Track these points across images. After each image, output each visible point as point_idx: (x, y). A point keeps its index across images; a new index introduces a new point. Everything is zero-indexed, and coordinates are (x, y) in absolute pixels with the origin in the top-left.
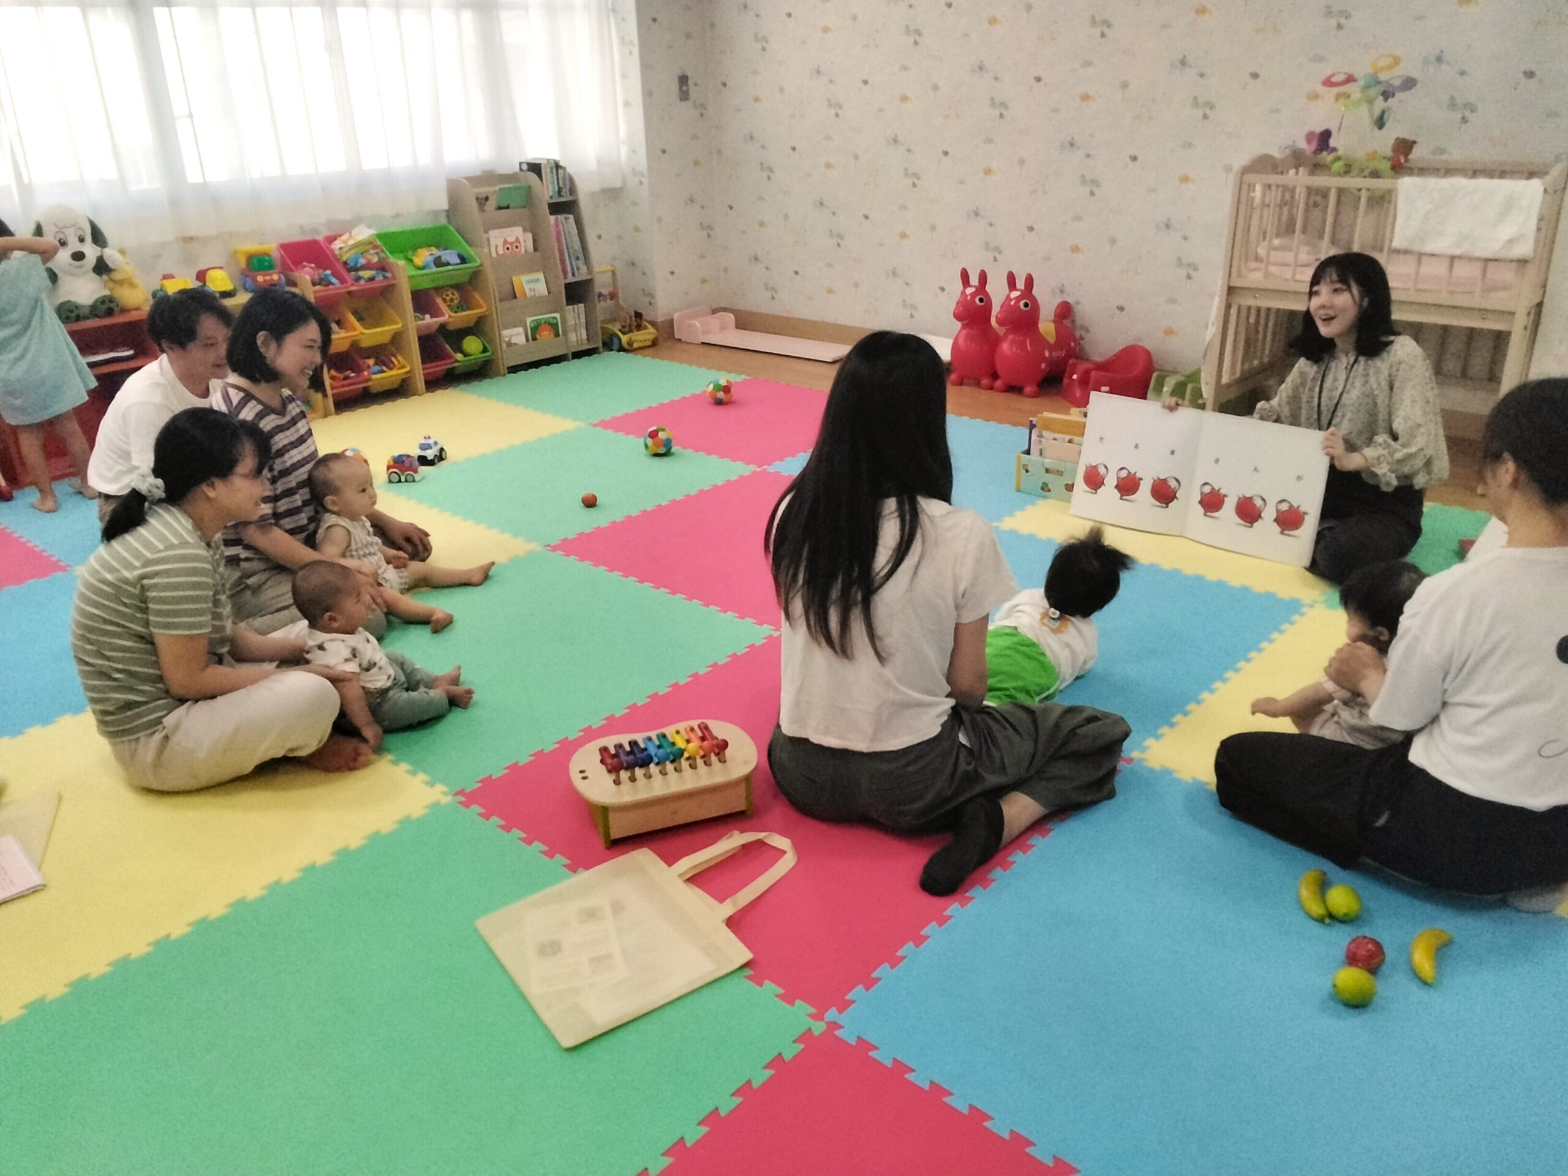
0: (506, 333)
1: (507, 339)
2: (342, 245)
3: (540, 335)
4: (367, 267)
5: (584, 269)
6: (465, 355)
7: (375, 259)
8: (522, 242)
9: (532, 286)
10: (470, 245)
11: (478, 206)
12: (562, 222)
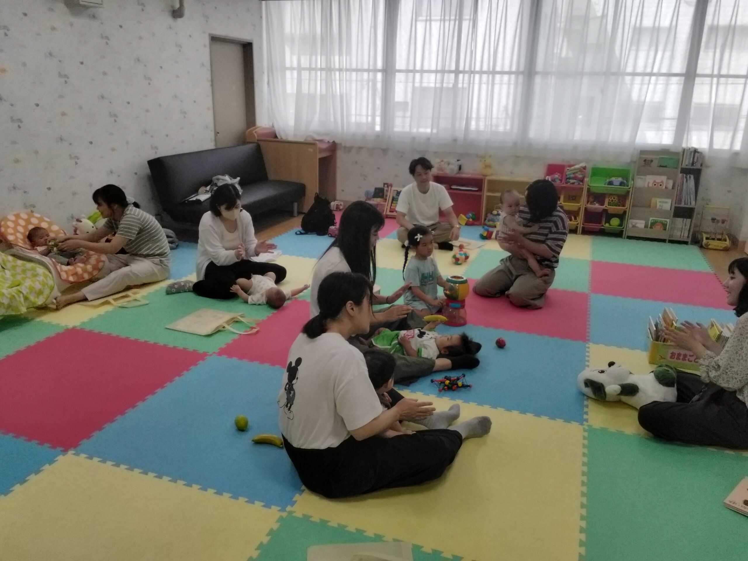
0: (634, 221)
1: (633, 224)
3: (655, 227)
4: (575, 178)
6: (610, 225)
7: (580, 176)
8: (665, 183)
9: (661, 204)
11: (645, 164)
12: (686, 178)
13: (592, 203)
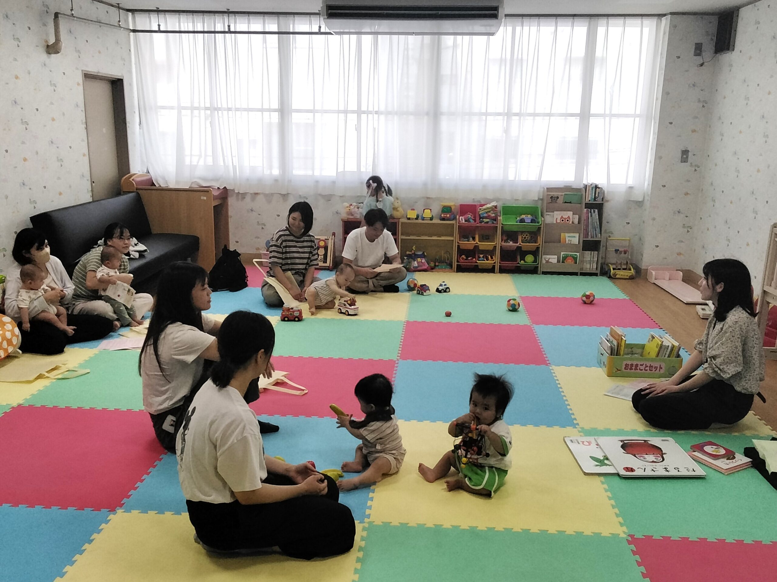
1: (546, 259)
2: (483, 208)
3: (567, 261)
4: (488, 217)
6: (525, 262)
7: (492, 215)
8: (572, 219)
9: (570, 239)
11: (552, 200)
12: (591, 212)
13: (506, 241)
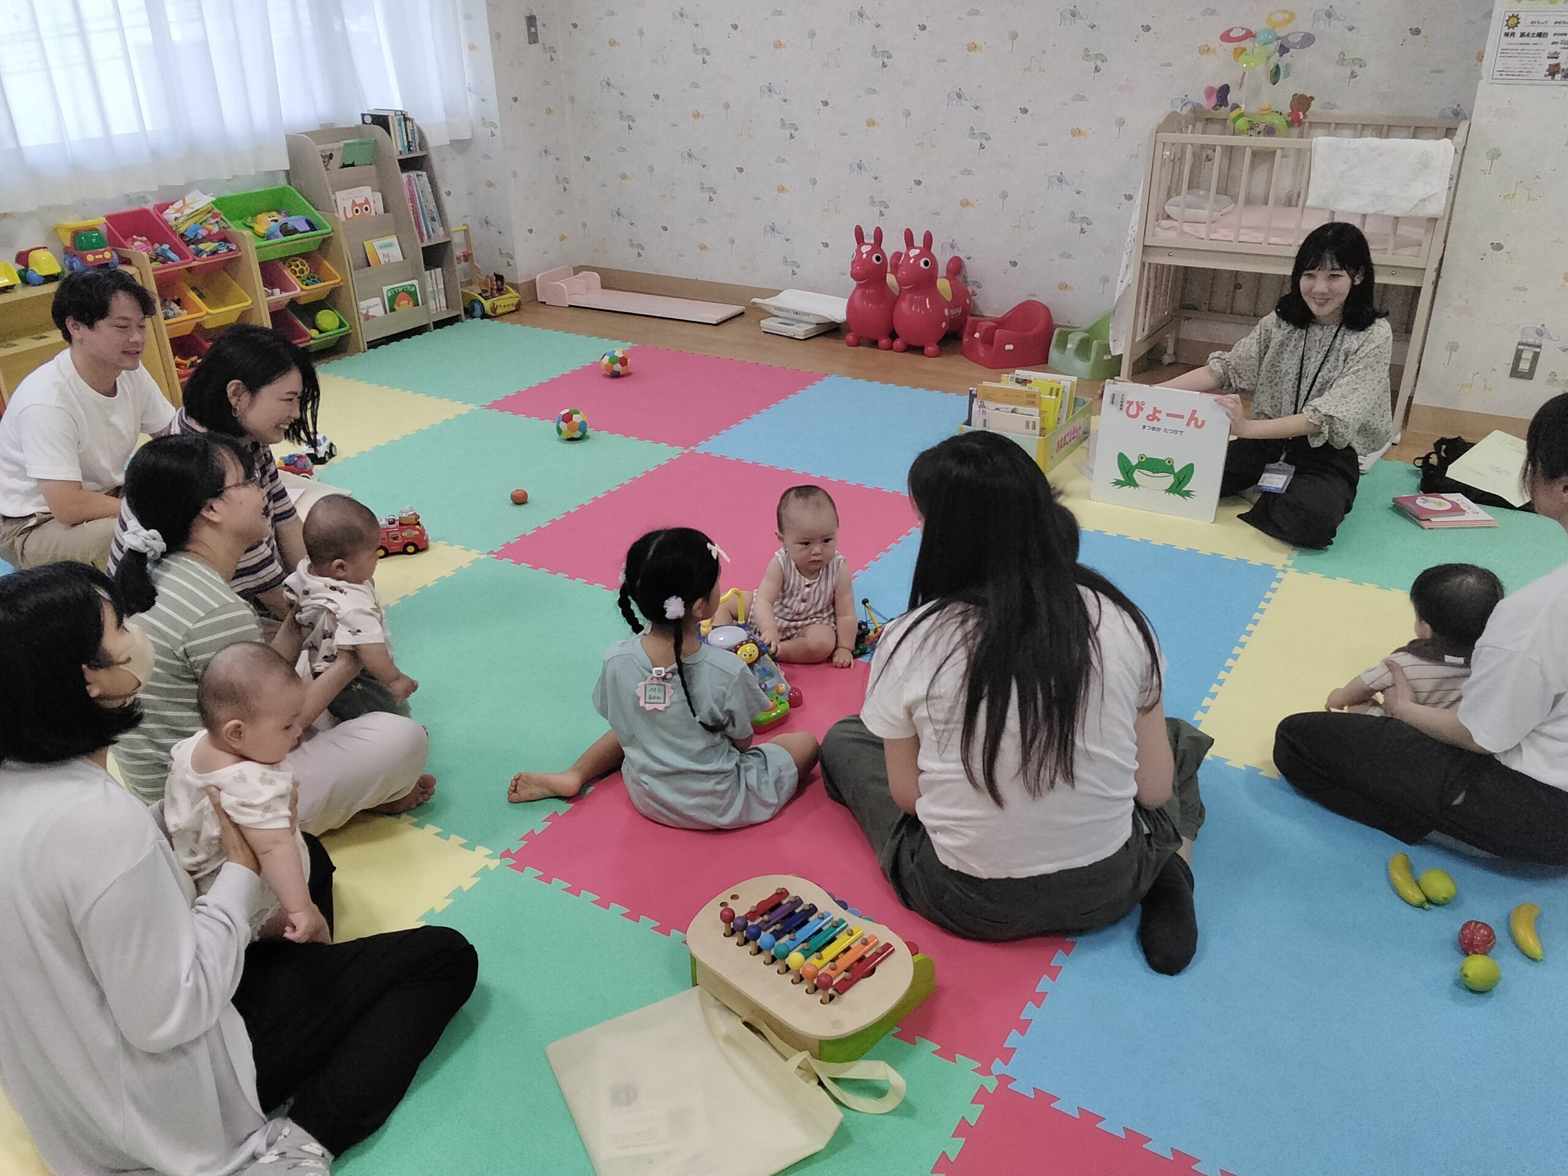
0: (363, 304)
1: (364, 312)
2: (178, 215)
3: (398, 305)
4: (209, 238)
5: (440, 231)
6: (321, 332)
7: (216, 229)
8: (372, 203)
9: (385, 251)
10: (317, 210)
12: (413, 177)
13: (272, 290)
